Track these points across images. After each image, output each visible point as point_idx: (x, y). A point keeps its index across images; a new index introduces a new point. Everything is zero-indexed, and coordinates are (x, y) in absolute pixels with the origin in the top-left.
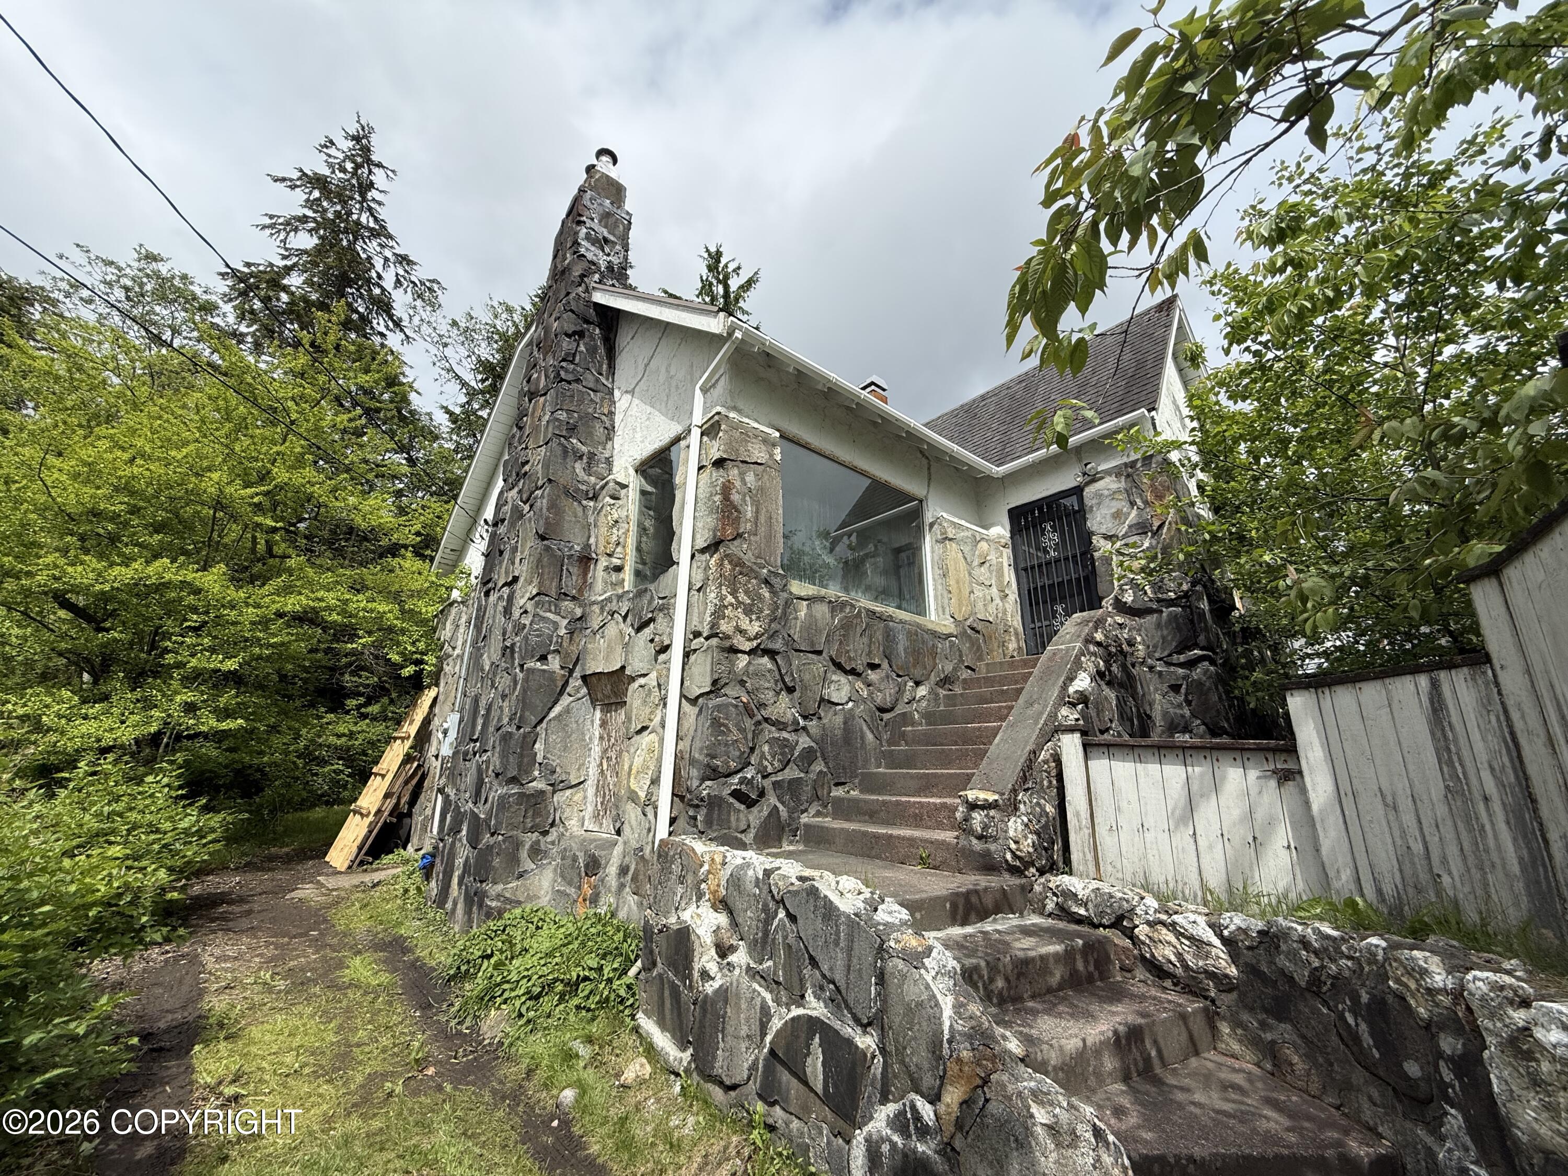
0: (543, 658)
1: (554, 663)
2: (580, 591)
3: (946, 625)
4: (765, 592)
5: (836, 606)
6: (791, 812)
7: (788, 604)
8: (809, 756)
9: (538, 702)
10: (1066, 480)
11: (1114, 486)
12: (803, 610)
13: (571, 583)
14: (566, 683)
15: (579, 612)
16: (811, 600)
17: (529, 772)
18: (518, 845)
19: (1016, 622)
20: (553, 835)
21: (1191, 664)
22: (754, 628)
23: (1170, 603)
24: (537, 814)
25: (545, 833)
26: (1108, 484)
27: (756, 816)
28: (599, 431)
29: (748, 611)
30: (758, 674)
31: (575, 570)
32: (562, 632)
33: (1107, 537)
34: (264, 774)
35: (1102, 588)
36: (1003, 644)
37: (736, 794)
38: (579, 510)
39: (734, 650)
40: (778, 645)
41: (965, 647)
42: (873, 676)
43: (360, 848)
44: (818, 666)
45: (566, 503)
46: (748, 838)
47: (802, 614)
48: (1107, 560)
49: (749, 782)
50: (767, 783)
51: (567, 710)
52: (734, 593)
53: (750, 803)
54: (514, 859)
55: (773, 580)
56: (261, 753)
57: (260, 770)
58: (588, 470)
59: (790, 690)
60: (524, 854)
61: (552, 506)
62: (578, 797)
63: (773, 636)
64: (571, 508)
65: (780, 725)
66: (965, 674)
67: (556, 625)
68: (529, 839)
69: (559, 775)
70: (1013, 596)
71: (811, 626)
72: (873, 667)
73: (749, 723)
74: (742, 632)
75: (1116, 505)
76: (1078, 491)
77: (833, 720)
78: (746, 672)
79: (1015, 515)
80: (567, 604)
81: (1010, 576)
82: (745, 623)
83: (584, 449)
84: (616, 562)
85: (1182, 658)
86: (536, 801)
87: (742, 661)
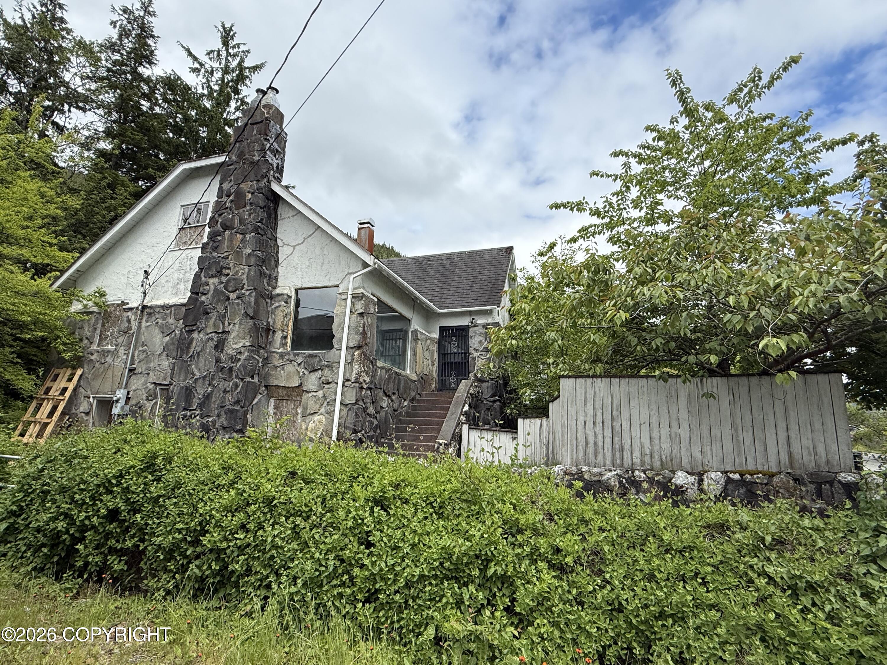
0: (252, 377)
1: (256, 380)
2: (266, 345)
3: (414, 377)
4: (371, 366)
5: (388, 370)
7: (376, 370)
8: (376, 427)
9: (250, 396)
10: (464, 322)
11: (481, 331)
12: (379, 372)
13: (262, 342)
14: (260, 388)
15: (267, 356)
16: (381, 368)
19: (435, 375)
21: (494, 401)
22: (368, 380)
23: (492, 379)
26: (480, 330)
28: (273, 263)
29: (367, 373)
30: (367, 397)
31: (264, 335)
32: (260, 364)
33: (475, 349)
35: (471, 369)
36: (430, 384)
37: (359, 439)
38: (265, 304)
39: (362, 388)
40: (373, 386)
41: (419, 386)
42: (394, 398)
44: (381, 394)
45: (261, 300)
47: (379, 374)
48: (474, 359)
50: (366, 436)
51: (260, 400)
52: (364, 367)
55: (373, 361)
58: (269, 283)
59: (374, 403)
61: (256, 302)
63: (372, 383)
64: (262, 303)
65: (371, 416)
66: (418, 397)
67: (258, 361)
70: (436, 365)
71: (381, 378)
72: (394, 394)
73: (364, 414)
74: (365, 381)
75: (481, 338)
76: (468, 327)
77: (383, 414)
78: (365, 396)
79: (442, 329)
80: (261, 351)
81: (436, 356)
82: (366, 378)
83: (267, 272)
84: (285, 334)
85: (492, 399)
87: (364, 392)
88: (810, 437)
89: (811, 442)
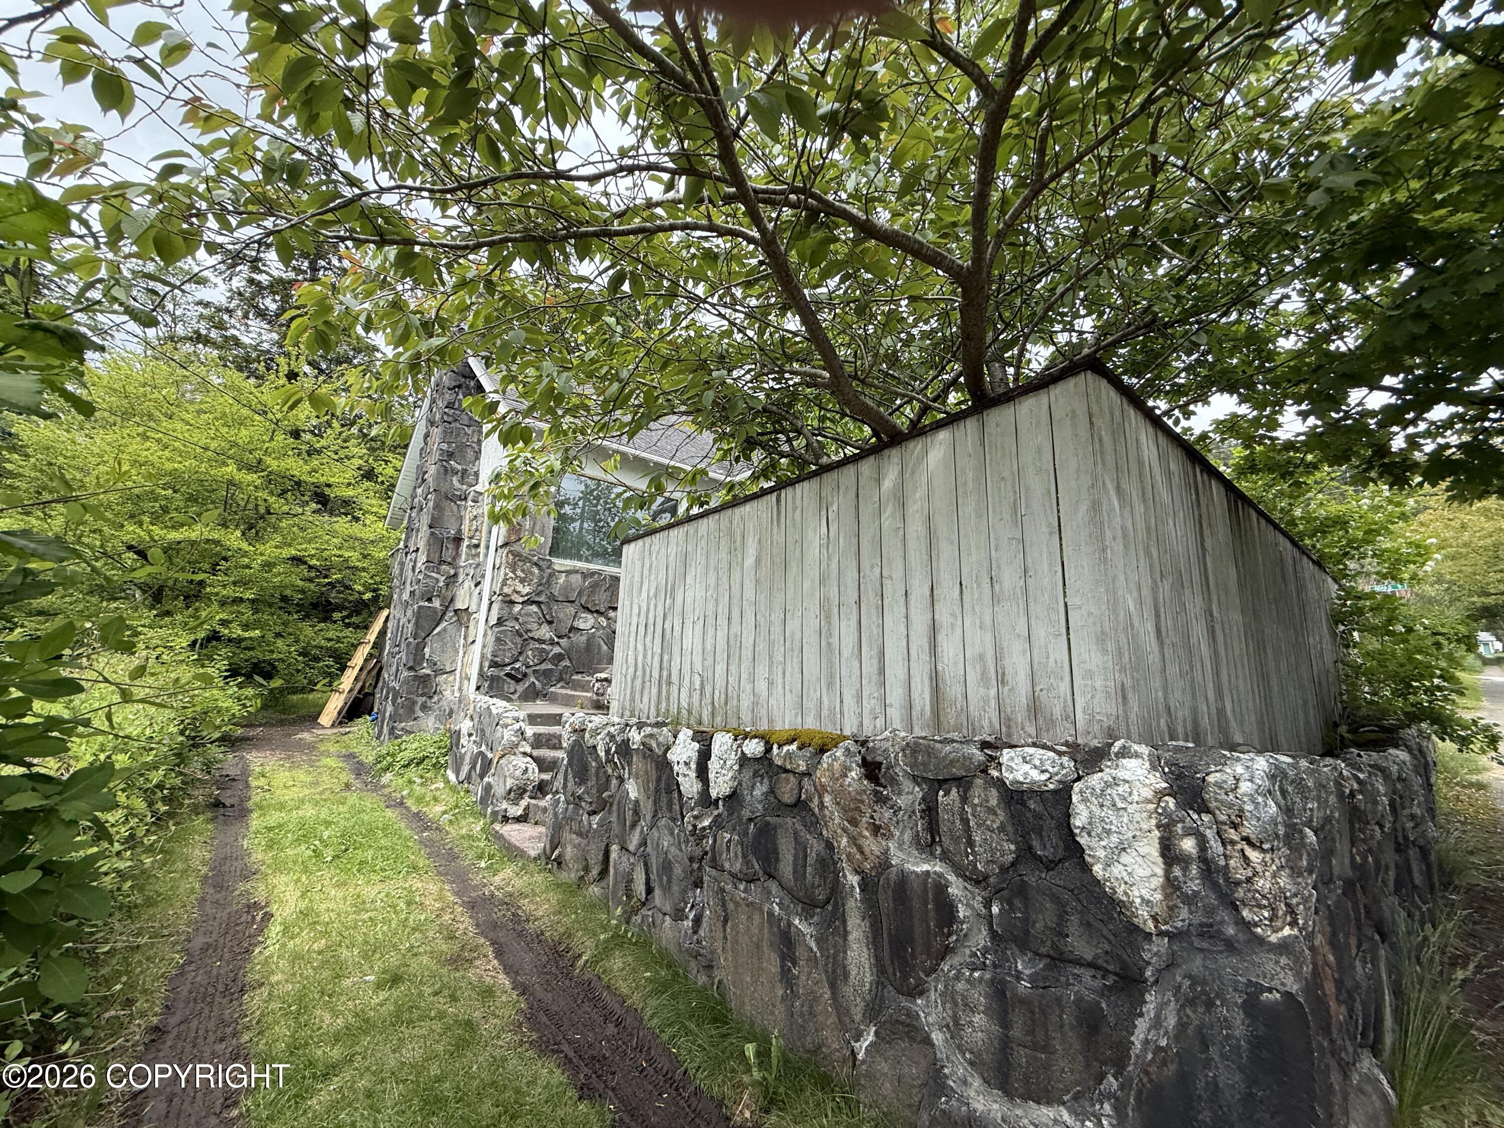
0: (429, 600)
1: (436, 603)
2: (454, 559)
4: (536, 570)
5: (585, 575)
6: (544, 685)
7: (551, 575)
8: (559, 657)
9: (426, 624)
12: (562, 579)
13: (448, 555)
14: (444, 614)
15: (452, 572)
16: (569, 572)
17: (420, 664)
18: (414, 703)
20: (436, 698)
22: (527, 590)
24: (425, 687)
25: (431, 697)
27: (521, 688)
28: (470, 454)
29: (522, 581)
30: (528, 615)
31: (450, 546)
32: (441, 584)
34: (275, 668)
37: (507, 675)
38: (455, 508)
39: (513, 602)
40: (542, 599)
43: (339, 713)
44: (571, 610)
45: (446, 504)
46: (515, 697)
47: (561, 581)
49: (517, 670)
50: (529, 671)
51: (445, 630)
52: (514, 572)
53: (518, 680)
54: (411, 710)
55: (541, 563)
56: (272, 652)
57: (270, 664)
58: (462, 482)
59: (550, 623)
60: (417, 708)
61: (437, 506)
62: (451, 678)
63: (539, 594)
64: (450, 508)
65: (540, 641)
67: (437, 580)
68: (421, 700)
69: (439, 666)
71: (567, 587)
73: (519, 640)
74: (518, 592)
77: (580, 640)
78: (519, 613)
80: (444, 567)
82: (520, 587)
83: (459, 467)
84: (475, 541)
86: (425, 680)
87: (517, 608)
88: (988, 620)
89: (988, 638)
